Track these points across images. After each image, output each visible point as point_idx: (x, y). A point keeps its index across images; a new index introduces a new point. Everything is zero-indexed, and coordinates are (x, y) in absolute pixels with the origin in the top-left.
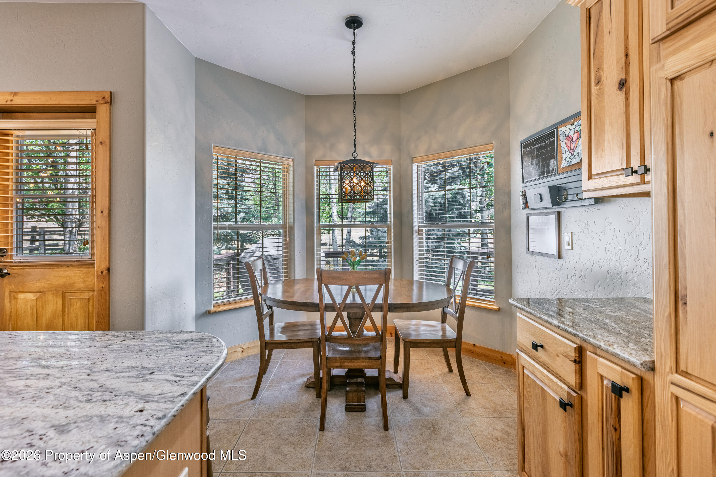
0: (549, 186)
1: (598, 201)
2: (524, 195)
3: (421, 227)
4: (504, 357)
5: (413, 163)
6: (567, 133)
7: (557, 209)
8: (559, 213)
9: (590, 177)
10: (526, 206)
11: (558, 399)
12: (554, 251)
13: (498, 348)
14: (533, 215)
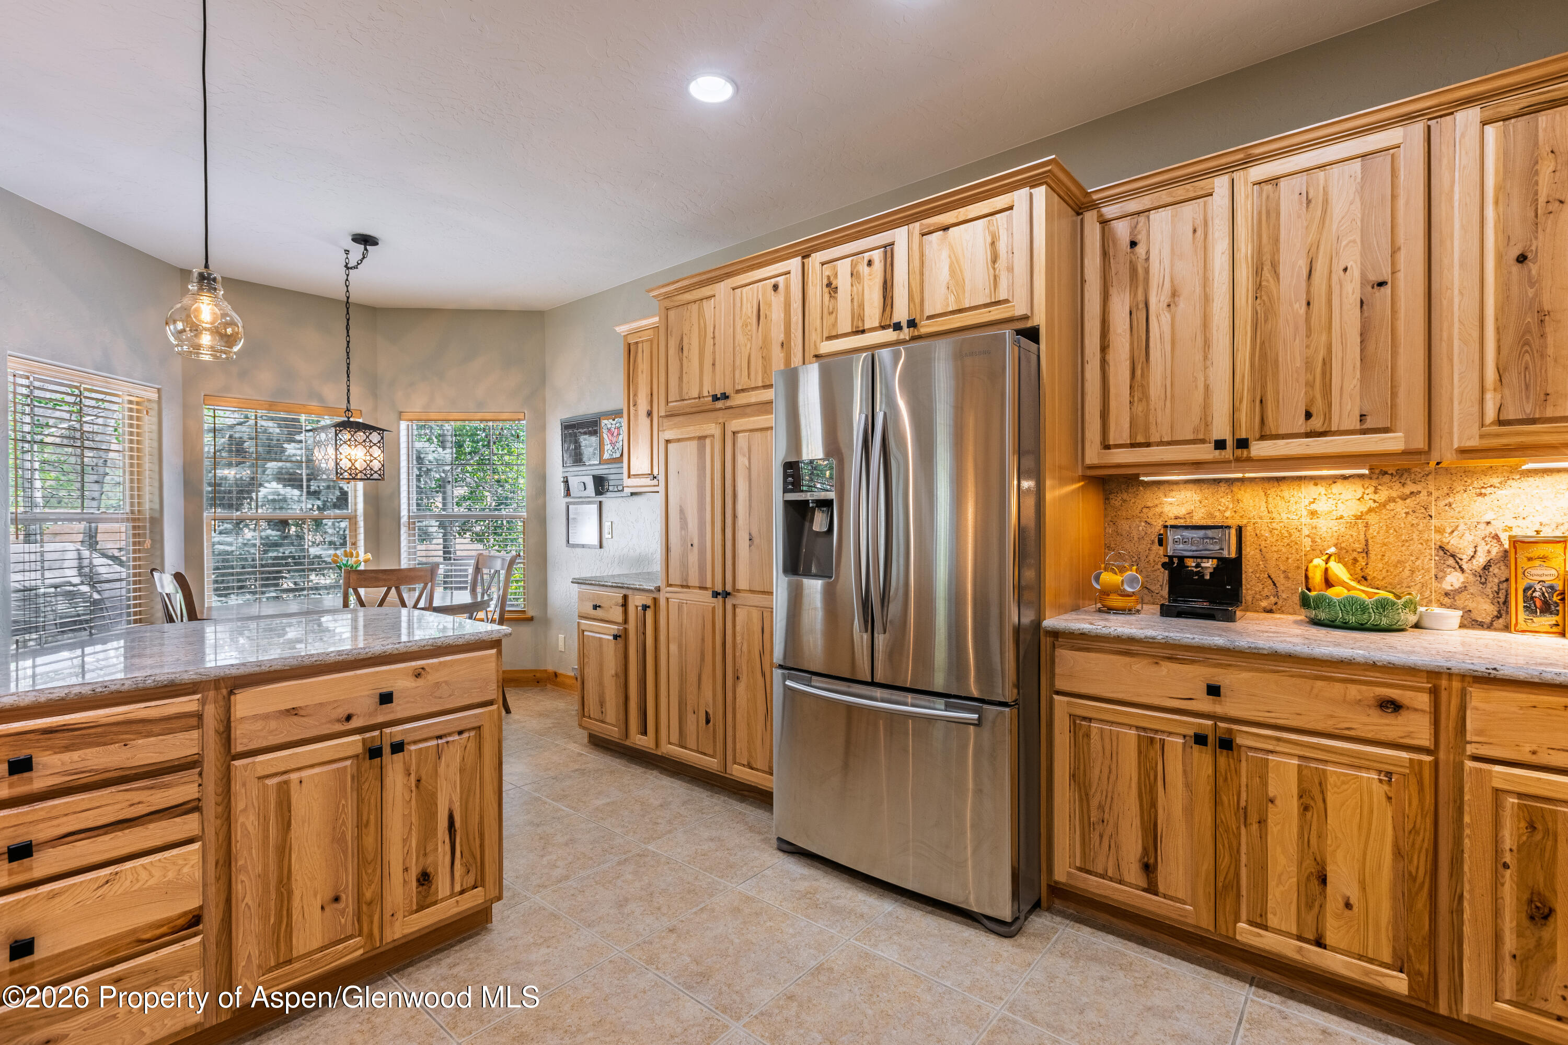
0: (594, 476)
1: (632, 494)
2: (566, 482)
3: (413, 517)
4: (538, 675)
5: (400, 419)
6: (609, 426)
7: (600, 498)
8: (600, 502)
9: (629, 477)
10: (568, 493)
11: (611, 638)
12: (596, 542)
13: (529, 666)
14: (574, 503)
